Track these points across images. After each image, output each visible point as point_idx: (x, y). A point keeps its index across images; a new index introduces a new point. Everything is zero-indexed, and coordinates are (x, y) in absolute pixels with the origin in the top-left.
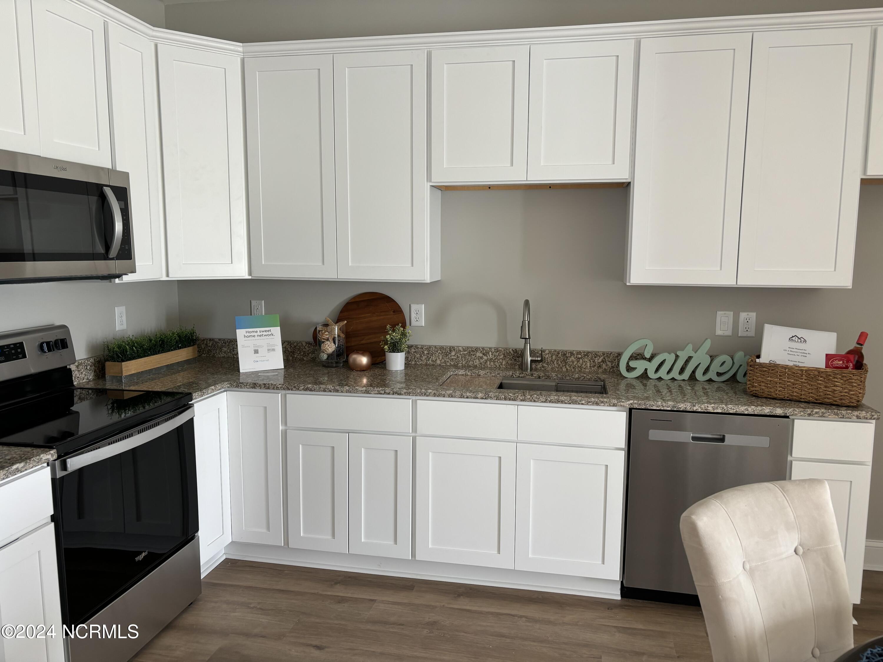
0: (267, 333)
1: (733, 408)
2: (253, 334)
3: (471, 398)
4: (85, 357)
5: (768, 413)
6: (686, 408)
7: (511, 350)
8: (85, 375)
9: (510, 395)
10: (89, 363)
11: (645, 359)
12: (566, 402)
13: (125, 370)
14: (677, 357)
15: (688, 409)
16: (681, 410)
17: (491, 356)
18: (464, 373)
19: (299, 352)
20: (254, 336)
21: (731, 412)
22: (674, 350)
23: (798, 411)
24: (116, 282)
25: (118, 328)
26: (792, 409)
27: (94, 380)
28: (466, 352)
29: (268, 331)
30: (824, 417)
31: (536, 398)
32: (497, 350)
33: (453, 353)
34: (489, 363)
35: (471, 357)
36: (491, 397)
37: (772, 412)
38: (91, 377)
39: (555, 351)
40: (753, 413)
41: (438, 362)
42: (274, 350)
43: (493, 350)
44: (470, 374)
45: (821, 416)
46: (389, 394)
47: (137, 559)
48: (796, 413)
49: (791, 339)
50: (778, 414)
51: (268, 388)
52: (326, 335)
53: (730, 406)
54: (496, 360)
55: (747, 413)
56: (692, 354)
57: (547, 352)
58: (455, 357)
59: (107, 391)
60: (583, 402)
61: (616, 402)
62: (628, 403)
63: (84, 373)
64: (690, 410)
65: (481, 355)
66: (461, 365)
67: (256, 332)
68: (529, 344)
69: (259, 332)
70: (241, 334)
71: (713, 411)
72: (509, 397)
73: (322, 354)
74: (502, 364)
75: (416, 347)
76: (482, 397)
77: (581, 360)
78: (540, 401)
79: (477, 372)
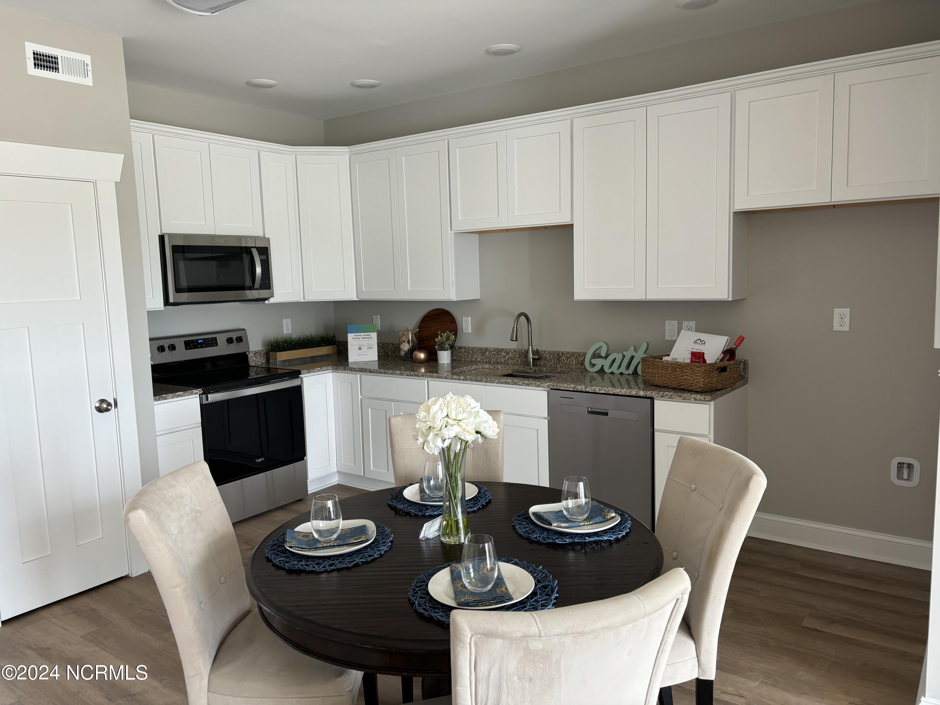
0: (368, 336)
1: (612, 390)
2: (358, 337)
3: (457, 379)
4: (261, 349)
5: (635, 394)
6: (582, 389)
7: (523, 351)
8: (260, 360)
9: (479, 377)
10: (263, 352)
11: (602, 357)
12: (510, 383)
13: (279, 357)
14: (624, 356)
15: (584, 390)
16: (579, 390)
17: (511, 355)
18: (488, 367)
19: (398, 351)
20: (359, 338)
21: (611, 393)
22: (622, 350)
23: (654, 393)
24: (266, 303)
25: (285, 332)
26: (650, 392)
27: (266, 363)
28: (496, 352)
29: (369, 335)
30: (672, 398)
31: (493, 380)
32: (515, 351)
33: (487, 353)
34: (510, 360)
35: (499, 356)
36: (468, 379)
37: (637, 394)
38: (264, 361)
39: (552, 352)
40: (625, 394)
41: (479, 359)
42: (371, 348)
43: (512, 350)
44: (492, 368)
45: (670, 398)
46: (413, 376)
47: (257, 460)
48: (653, 395)
49: (695, 342)
50: (641, 396)
51: (351, 371)
52: (404, 338)
53: (610, 388)
54: (515, 358)
55: (621, 394)
56: (634, 354)
57: (547, 352)
58: (489, 356)
59: (271, 369)
60: (520, 383)
61: (539, 384)
62: (546, 384)
63: (259, 358)
64: (585, 391)
65: (505, 354)
66: (493, 361)
67: (361, 336)
68: (531, 346)
69: (362, 335)
70: (350, 336)
71: (599, 392)
72: (478, 379)
73: (401, 351)
74: (518, 362)
75: (465, 348)
76: (463, 379)
77: (569, 359)
78: (495, 383)
79: (496, 366)
